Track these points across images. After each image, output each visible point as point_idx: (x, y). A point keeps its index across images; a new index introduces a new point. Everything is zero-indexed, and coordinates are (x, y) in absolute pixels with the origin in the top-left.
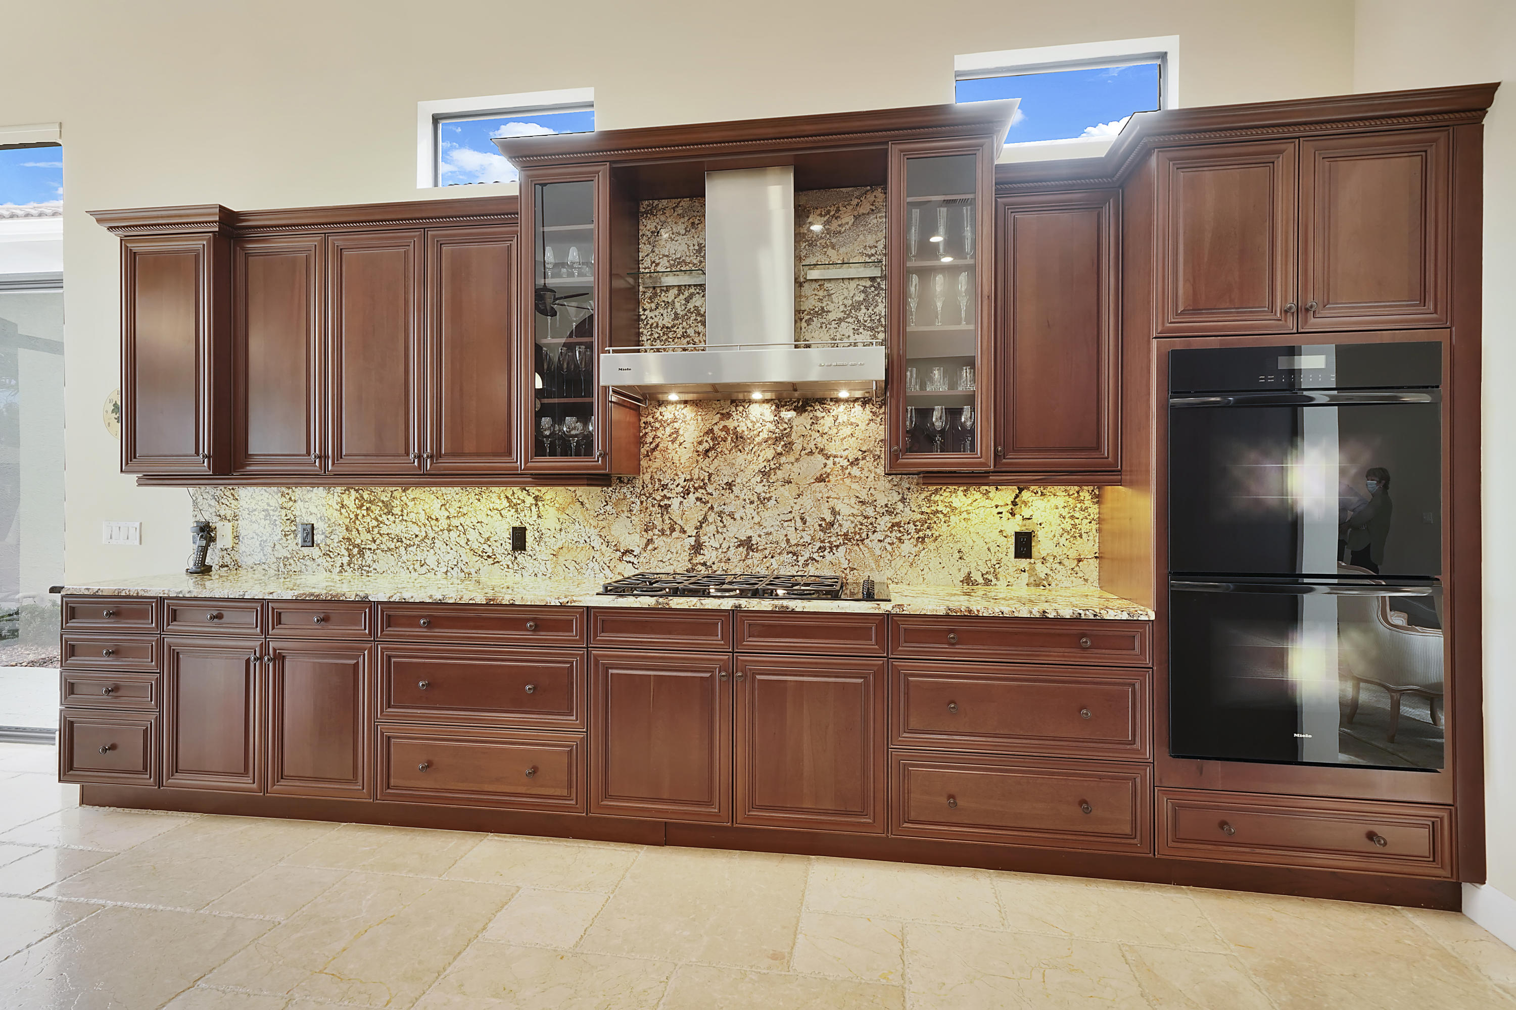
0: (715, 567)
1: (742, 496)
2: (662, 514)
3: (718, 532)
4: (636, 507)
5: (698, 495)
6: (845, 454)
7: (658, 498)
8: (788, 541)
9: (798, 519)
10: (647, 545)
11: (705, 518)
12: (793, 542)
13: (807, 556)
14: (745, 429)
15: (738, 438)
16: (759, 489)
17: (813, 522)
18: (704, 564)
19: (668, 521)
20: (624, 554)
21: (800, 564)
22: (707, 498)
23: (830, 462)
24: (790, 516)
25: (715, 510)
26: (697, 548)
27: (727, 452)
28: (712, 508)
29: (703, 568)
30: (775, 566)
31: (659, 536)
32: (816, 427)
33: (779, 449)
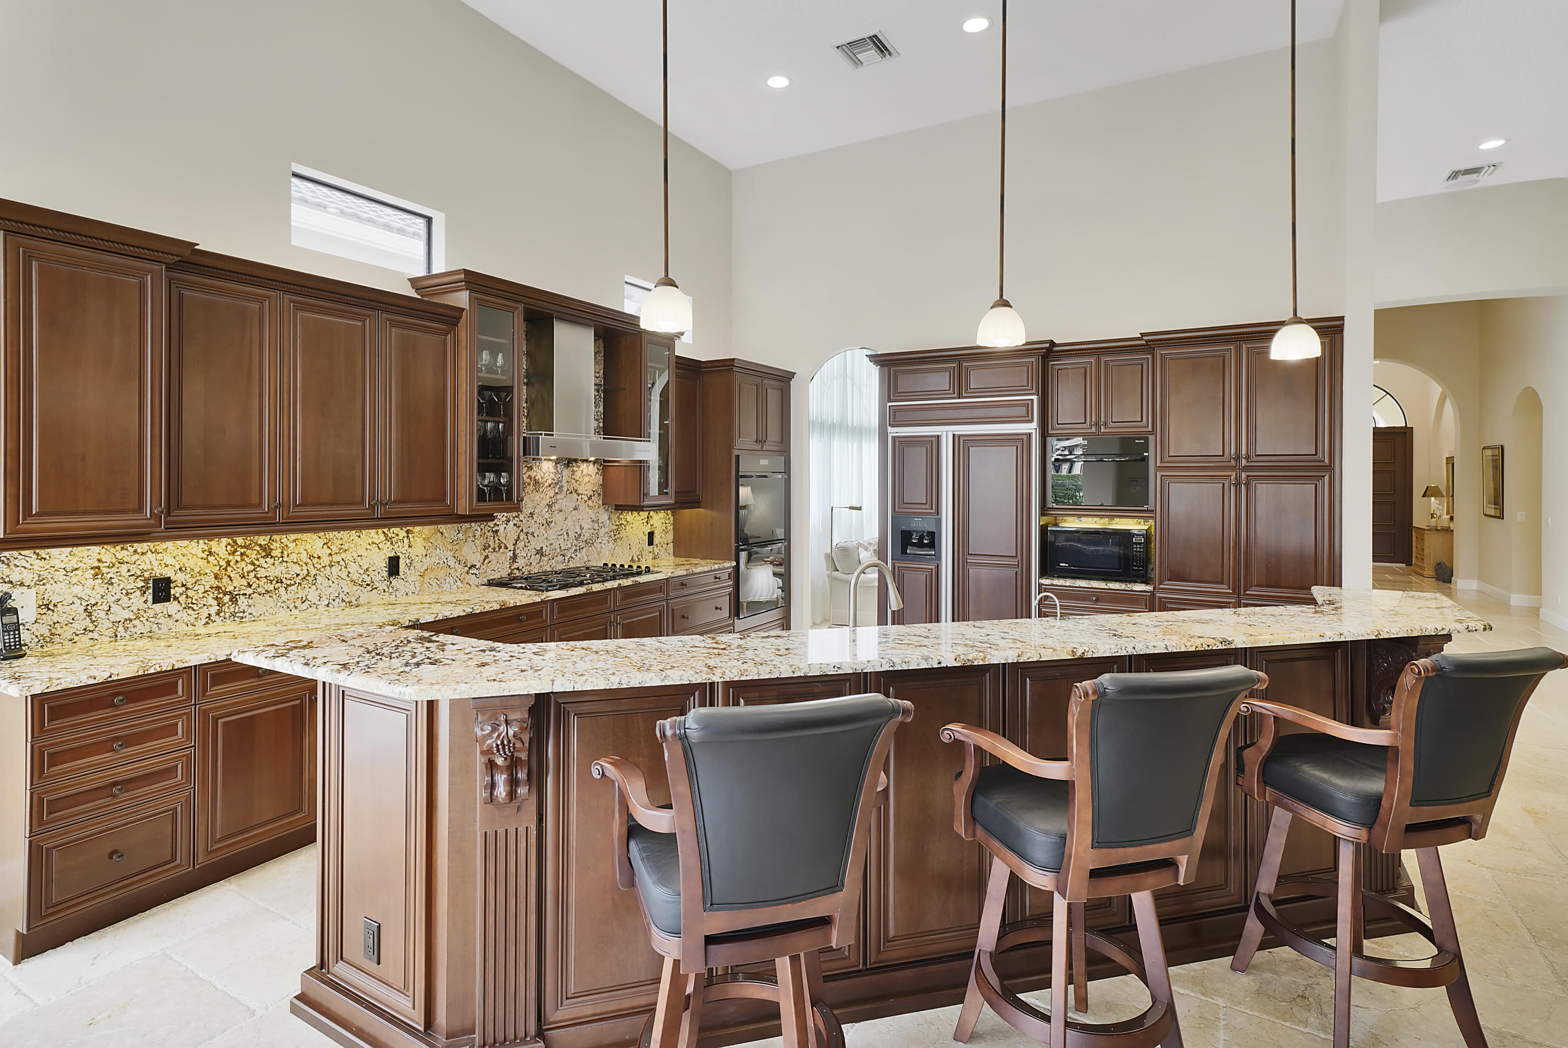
0: (523, 570)
1: (538, 522)
2: (494, 537)
3: (525, 546)
4: (478, 533)
5: (515, 522)
6: (586, 493)
7: (492, 526)
8: (560, 547)
9: (565, 534)
10: (485, 560)
11: (519, 538)
12: (563, 548)
13: (569, 556)
14: (540, 477)
15: (537, 482)
16: (547, 516)
17: (572, 534)
18: (518, 569)
19: (497, 542)
20: (470, 568)
21: (566, 561)
22: (519, 523)
23: (579, 498)
24: (561, 532)
25: (524, 531)
26: (514, 558)
27: (530, 492)
28: (522, 530)
29: (517, 571)
30: (554, 565)
31: (492, 552)
32: (573, 476)
33: (557, 491)
